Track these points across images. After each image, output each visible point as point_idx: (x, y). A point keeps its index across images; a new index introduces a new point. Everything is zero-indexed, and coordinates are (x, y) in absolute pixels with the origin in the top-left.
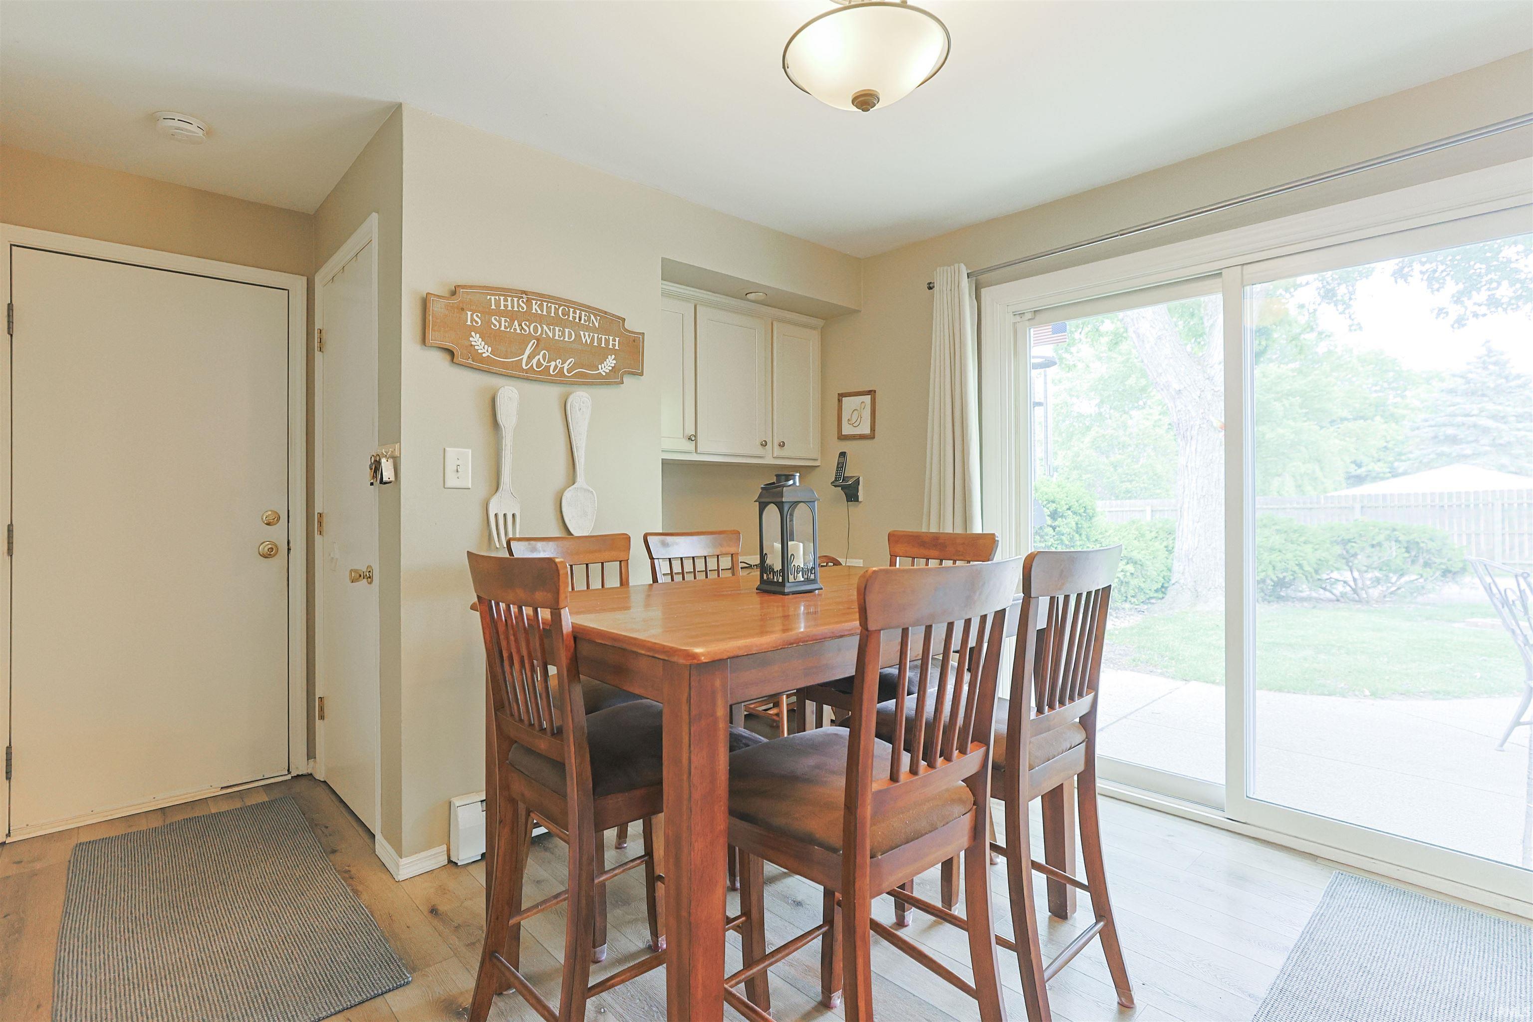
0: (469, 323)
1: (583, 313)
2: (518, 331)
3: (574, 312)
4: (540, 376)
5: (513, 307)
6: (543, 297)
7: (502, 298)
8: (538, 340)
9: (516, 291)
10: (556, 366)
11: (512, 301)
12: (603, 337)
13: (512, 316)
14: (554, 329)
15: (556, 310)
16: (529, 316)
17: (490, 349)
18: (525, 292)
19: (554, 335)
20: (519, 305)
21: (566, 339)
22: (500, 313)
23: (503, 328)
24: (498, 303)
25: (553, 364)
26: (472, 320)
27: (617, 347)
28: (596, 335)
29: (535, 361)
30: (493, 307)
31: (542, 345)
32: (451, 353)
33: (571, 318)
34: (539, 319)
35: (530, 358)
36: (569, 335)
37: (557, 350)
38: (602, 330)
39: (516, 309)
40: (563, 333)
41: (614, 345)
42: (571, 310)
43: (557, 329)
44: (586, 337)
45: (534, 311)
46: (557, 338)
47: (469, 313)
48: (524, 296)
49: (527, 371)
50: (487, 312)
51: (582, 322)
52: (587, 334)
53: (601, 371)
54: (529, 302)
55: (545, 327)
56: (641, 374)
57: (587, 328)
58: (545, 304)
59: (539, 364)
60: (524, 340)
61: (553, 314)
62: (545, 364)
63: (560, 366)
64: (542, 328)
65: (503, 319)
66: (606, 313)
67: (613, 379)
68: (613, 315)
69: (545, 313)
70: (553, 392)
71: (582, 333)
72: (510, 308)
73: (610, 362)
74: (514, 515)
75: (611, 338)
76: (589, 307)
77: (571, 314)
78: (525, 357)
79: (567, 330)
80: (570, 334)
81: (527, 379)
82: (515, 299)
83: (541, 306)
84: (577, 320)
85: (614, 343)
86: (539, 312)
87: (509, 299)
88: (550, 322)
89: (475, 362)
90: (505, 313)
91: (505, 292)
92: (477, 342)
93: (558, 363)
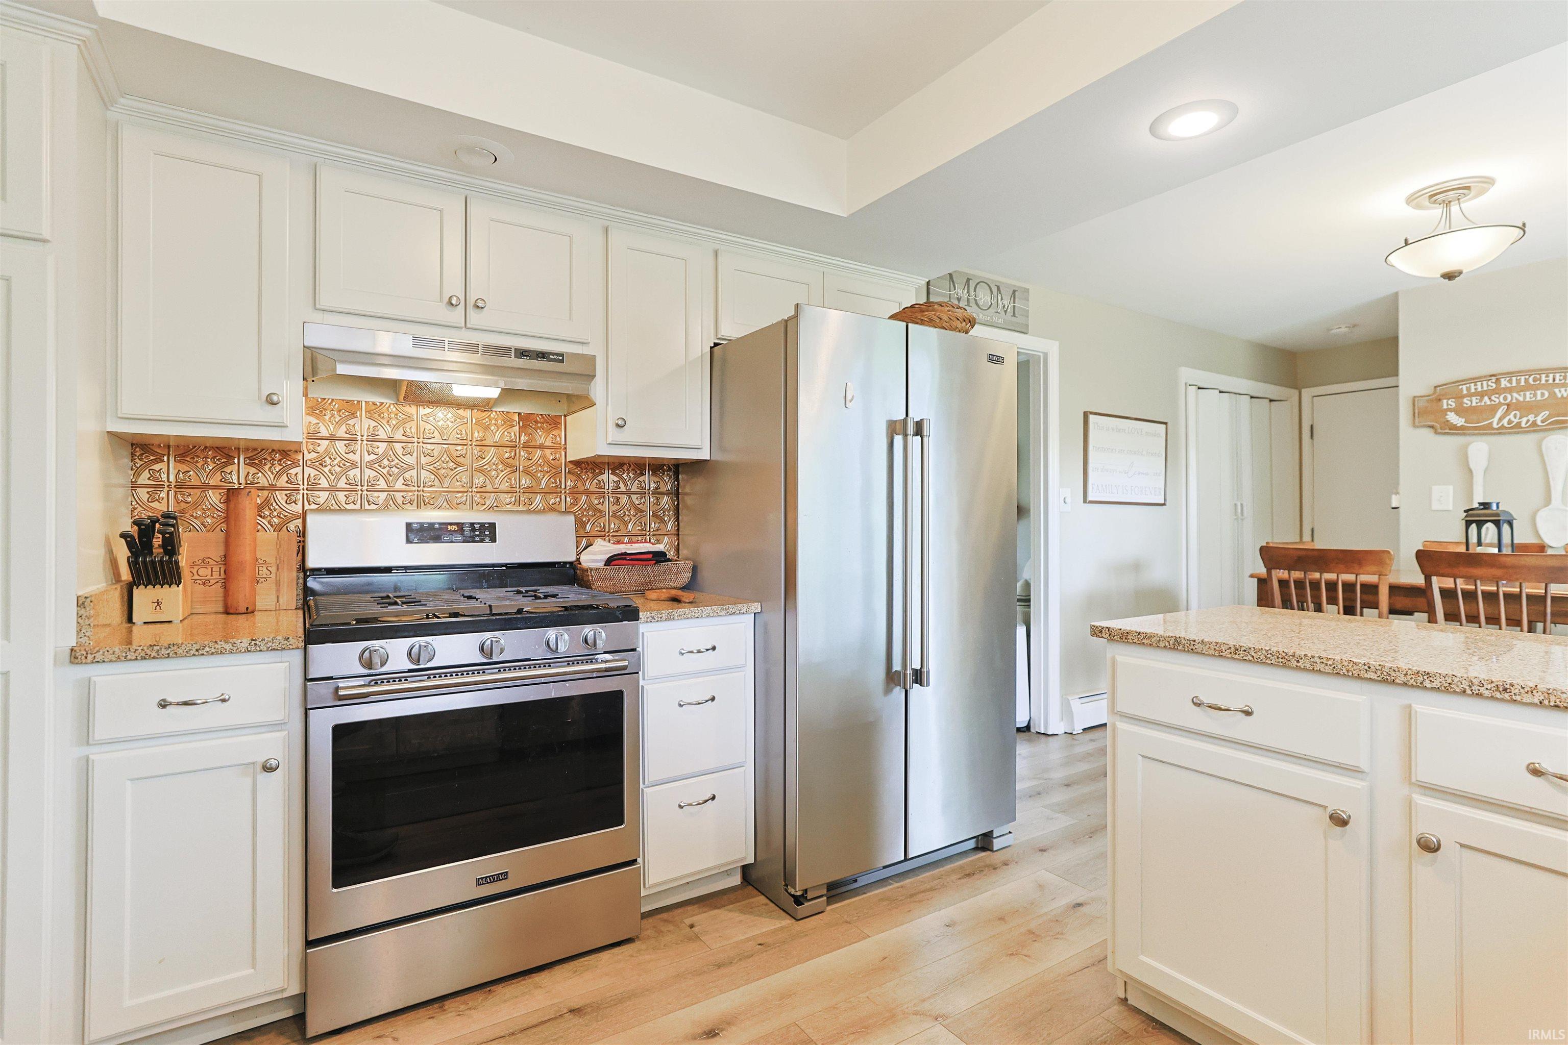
0: (1445, 407)
1: (1557, 375)
2: (1489, 403)
3: (1548, 376)
4: (1516, 429)
5: (1482, 388)
6: (1510, 374)
7: (1472, 385)
8: (1508, 405)
9: (1486, 376)
10: (1528, 421)
11: (1482, 384)
13: (1482, 395)
14: (1525, 395)
15: (1527, 380)
16: (1498, 391)
17: (1464, 420)
18: (1494, 375)
19: (1525, 398)
20: (1488, 386)
21: (1539, 398)
22: (1470, 395)
23: (1474, 404)
24: (1468, 389)
25: (1524, 420)
26: (1448, 404)
29: (1505, 422)
30: (1465, 392)
31: (1512, 408)
32: (1434, 428)
33: (1543, 382)
34: (1510, 390)
35: (1500, 419)
37: (1526, 408)
39: (1485, 388)
40: (1535, 395)
42: (1543, 375)
43: (1528, 393)
44: (1561, 393)
45: (1503, 386)
46: (1528, 399)
47: (1446, 401)
48: (1492, 378)
49: (1498, 429)
50: (1459, 397)
51: (1556, 381)
52: (1563, 390)
54: (1498, 381)
55: (1515, 394)
57: (1563, 385)
58: (1514, 378)
59: (1510, 422)
60: (1493, 409)
61: (1523, 384)
62: (1517, 421)
64: (1512, 396)
65: (1474, 398)
69: (1514, 384)
70: (1528, 440)
72: (1480, 389)
76: (1564, 368)
77: (1543, 379)
78: (1496, 420)
79: (1539, 392)
80: (1543, 394)
81: (1500, 433)
82: (1485, 382)
83: (1510, 381)
84: (1551, 382)
86: (1508, 385)
87: (1479, 383)
88: (1520, 389)
89: (1454, 430)
90: (1476, 394)
91: (1475, 380)
92: (1453, 418)
93: (1531, 418)
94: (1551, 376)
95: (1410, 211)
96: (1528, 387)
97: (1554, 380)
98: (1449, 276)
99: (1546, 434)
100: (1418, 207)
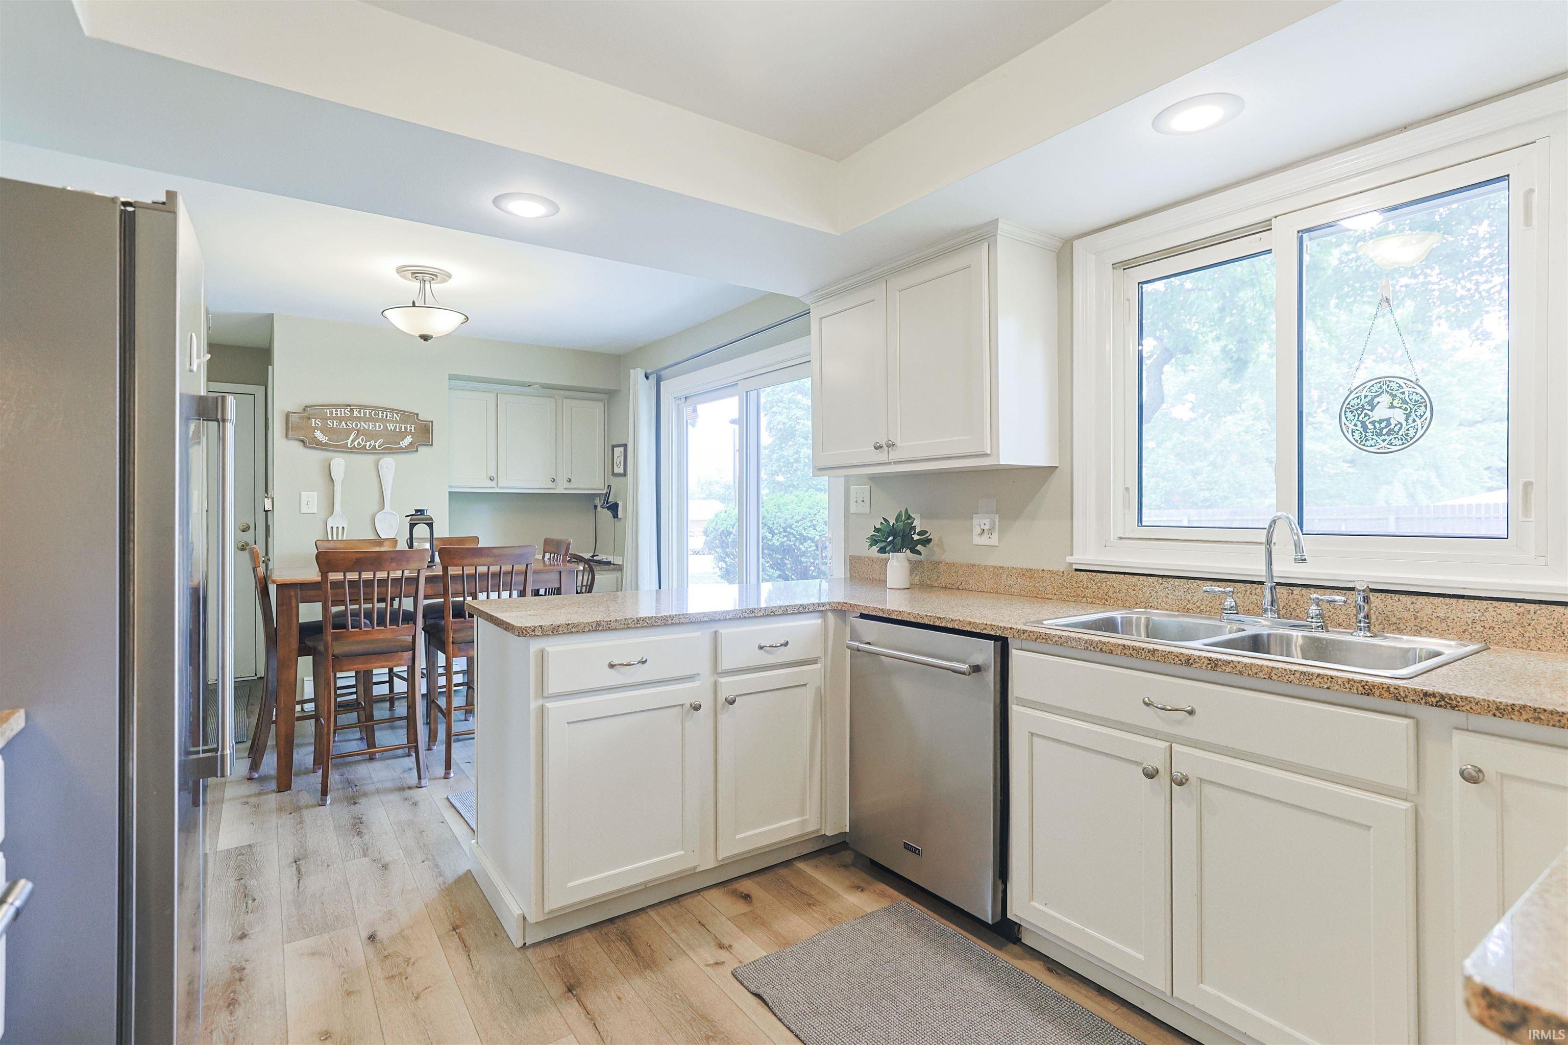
0: (313, 425)
1: (389, 413)
2: (345, 427)
3: (383, 413)
4: (362, 450)
5: (341, 414)
6: (360, 407)
7: (334, 410)
8: (358, 431)
9: (344, 405)
10: (371, 445)
11: (341, 411)
12: (403, 426)
13: (340, 419)
14: (369, 425)
15: (370, 413)
16: (352, 418)
17: (327, 438)
18: (349, 406)
19: (369, 427)
20: (345, 413)
21: (377, 429)
22: (333, 419)
23: (335, 426)
24: (331, 413)
25: (368, 444)
26: (316, 423)
27: (413, 431)
28: (398, 425)
29: (356, 443)
30: (329, 415)
31: (360, 433)
32: (303, 441)
33: (380, 417)
34: (359, 419)
35: (353, 441)
36: (378, 426)
37: (370, 435)
38: (402, 421)
39: (343, 415)
40: (375, 426)
41: (411, 430)
42: (380, 412)
43: (371, 424)
44: (391, 427)
45: (355, 415)
46: (370, 428)
47: (313, 420)
48: (348, 407)
49: (351, 449)
50: (324, 419)
51: (388, 418)
52: (391, 425)
53: (401, 445)
54: (351, 411)
55: (362, 423)
56: (432, 445)
57: (392, 421)
58: (362, 411)
59: (359, 444)
60: (348, 432)
61: (368, 416)
62: (363, 444)
63: (373, 444)
64: (361, 424)
65: (335, 421)
66: (404, 411)
67: (412, 448)
68: (410, 413)
69: (362, 415)
70: (370, 459)
71: (388, 425)
72: (339, 415)
73: (409, 439)
74: (343, 528)
75: (409, 426)
76: (392, 409)
77: (380, 414)
78: (349, 441)
79: (377, 424)
80: (380, 426)
81: (351, 453)
82: (343, 410)
83: (360, 412)
84: (385, 417)
85: (411, 428)
86: (359, 415)
87: (339, 410)
88: (366, 420)
89: (318, 445)
90: (336, 418)
91: (336, 406)
92: (319, 435)
93: (372, 442)
94: (385, 413)
95: (397, 277)
96: (371, 419)
97: (387, 417)
98: (425, 338)
99: (381, 456)
100: (404, 277)
